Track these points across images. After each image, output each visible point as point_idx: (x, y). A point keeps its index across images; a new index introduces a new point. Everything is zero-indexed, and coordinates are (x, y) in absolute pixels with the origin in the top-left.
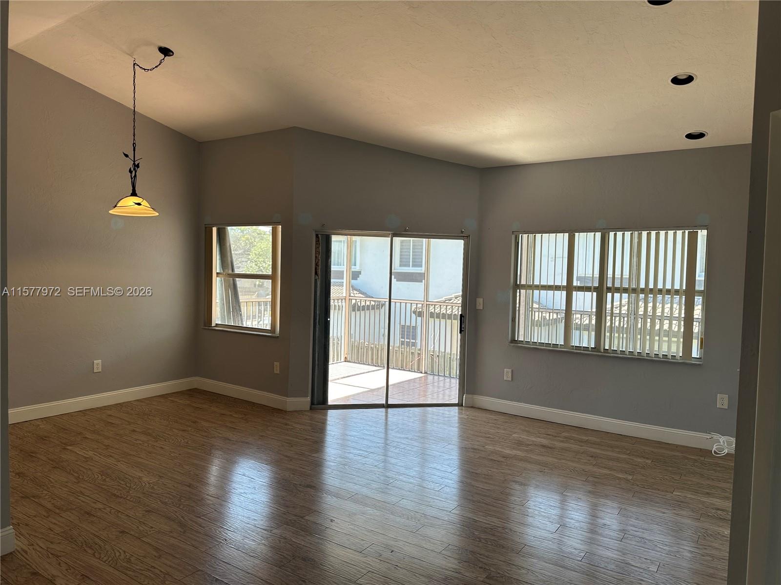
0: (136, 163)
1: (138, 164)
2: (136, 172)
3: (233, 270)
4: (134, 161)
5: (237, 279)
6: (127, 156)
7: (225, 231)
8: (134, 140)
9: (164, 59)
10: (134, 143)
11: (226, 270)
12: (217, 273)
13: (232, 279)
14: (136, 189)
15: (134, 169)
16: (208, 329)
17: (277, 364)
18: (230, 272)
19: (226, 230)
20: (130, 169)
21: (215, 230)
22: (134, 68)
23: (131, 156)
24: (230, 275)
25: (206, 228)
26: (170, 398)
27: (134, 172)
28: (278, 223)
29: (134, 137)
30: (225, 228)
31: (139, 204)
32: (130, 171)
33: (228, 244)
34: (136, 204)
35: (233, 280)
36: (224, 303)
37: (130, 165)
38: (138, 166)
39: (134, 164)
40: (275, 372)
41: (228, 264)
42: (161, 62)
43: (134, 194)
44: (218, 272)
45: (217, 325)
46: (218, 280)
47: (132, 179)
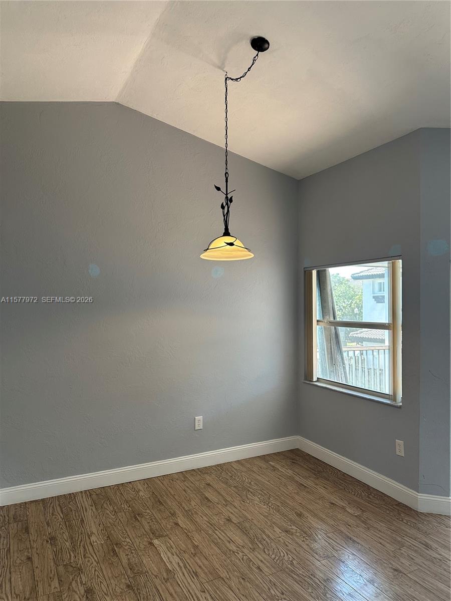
0: (229, 196)
1: (231, 198)
2: (228, 208)
3: (334, 318)
4: (227, 194)
5: (339, 327)
6: (218, 189)
7: (325, 274)
8: (226, 169)
9: (257, 55)
10: (226, 173)
11: (327, 317)
12: (318, 321)
13: (333, 327)
14: (229, 228)
15: (227, 204)
16: (309, 384)
17: (400, 442)
18: (332, 319)
19: (327, 272)
20: (222, 204)
21: (314, 273)
22: (226, 83)
23: (223, 189)
24: (331, 323)
25: (305, 271)
26: (271, 463)
27: (226, 207)
28: (398, 257)
29: (226, 165)
30: (325, 270)
31: (231, 244)
32: (223, 207)
33: (329, 288)
34: (228, 244)
35: (335, 329)
36: (325, 353)
37: (223, 200)
38: (231, 201)
39: (227, 197)
40: (398, 453)
41: (329, 310)
42: (254, 60)
43: (227, 233)
44: (317, 319)
45: (319, 380)
46: (317, 328)
47: (224, 216)
